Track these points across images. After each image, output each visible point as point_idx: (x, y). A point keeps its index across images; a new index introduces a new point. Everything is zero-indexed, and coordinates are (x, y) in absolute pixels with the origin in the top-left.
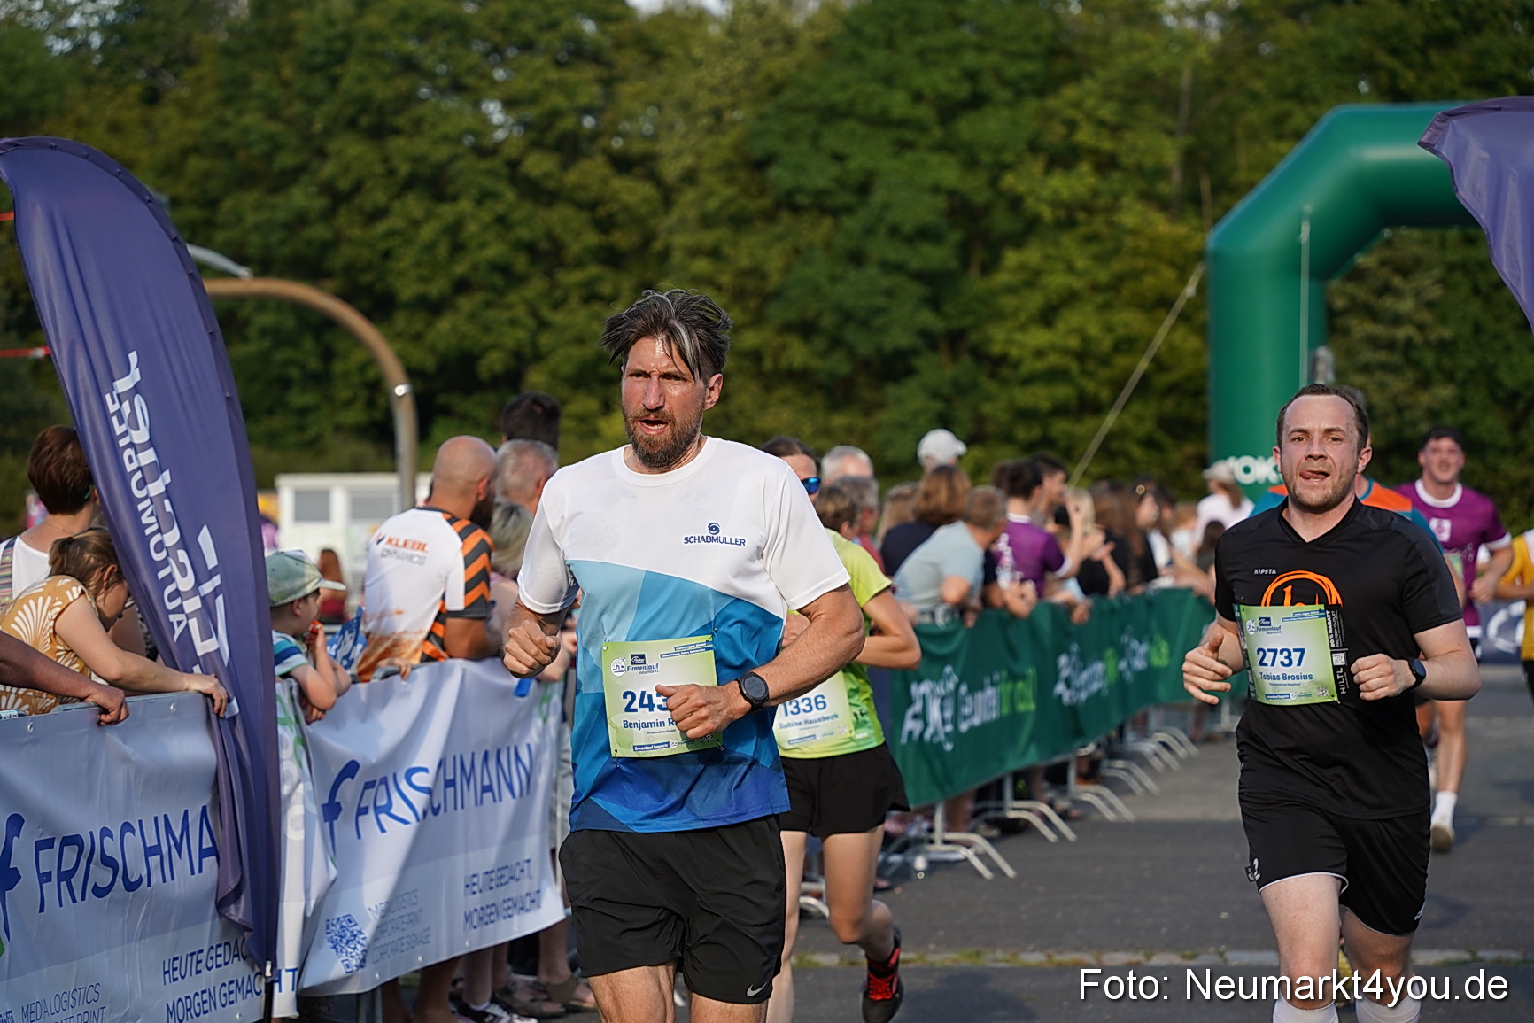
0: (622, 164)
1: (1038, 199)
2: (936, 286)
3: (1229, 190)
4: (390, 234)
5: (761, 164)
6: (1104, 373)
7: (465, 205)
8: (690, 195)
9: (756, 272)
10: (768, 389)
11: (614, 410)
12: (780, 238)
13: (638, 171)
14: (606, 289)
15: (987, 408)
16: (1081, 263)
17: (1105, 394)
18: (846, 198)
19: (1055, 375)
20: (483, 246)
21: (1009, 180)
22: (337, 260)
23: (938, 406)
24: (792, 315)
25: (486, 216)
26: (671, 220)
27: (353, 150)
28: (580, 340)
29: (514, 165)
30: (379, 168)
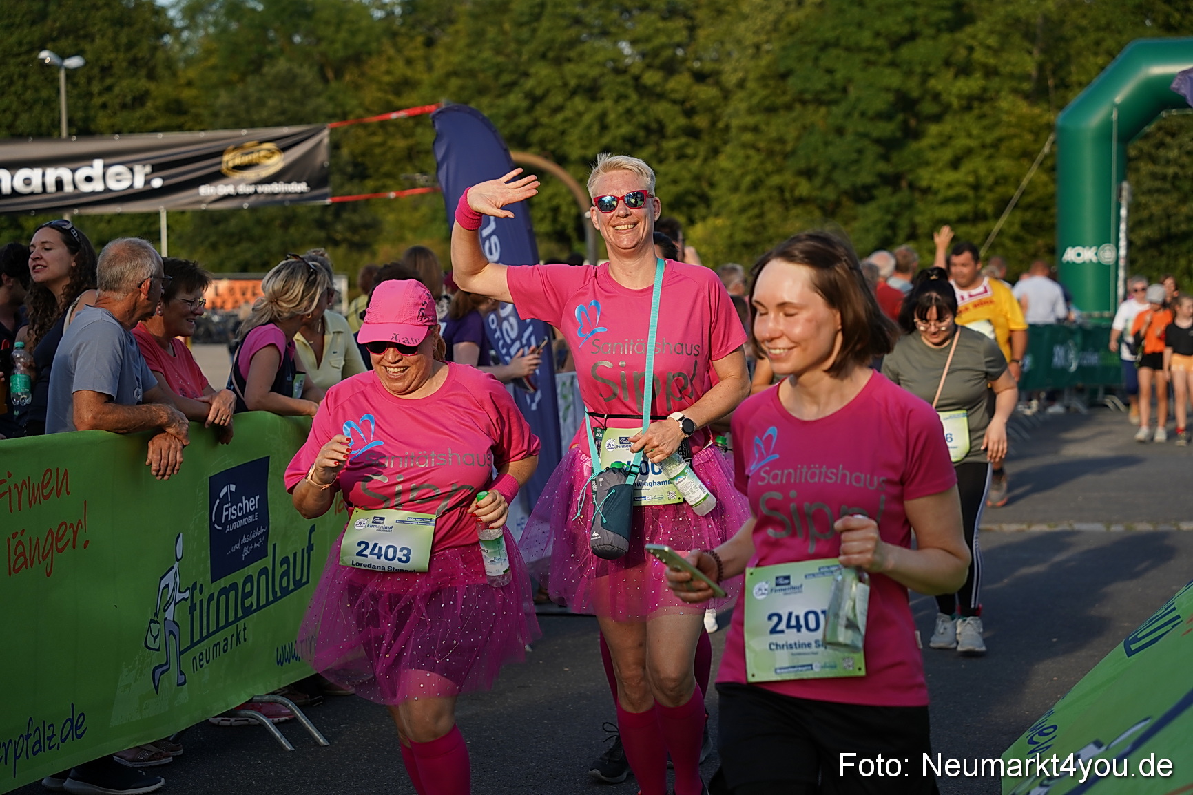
0: (700, 77)
1: (950, 94)
2: (889, 146)
3: (1064, 85)
4: (566, 120)
5: (784, 76)
6: (990, 196)
7: (608, 103)
8: (741, 94)
9: (781, 140)
10: (787, 209)
11: (696, 223)
12: (794, 120)
13: (710, 81)
14: (690, 151)
15: (918, 219)
16: (975, 132)
17: (990, 209)
18: (834, 96)
19: (958, 199)
20: (619, 126)
21: (932, 83)
22: (536, 136)
23: (889, 218)
24: (802, 164)
25: (620, 109)
26: (729, 110)
27: (543, 72)
28: (675, 182)
29: (637, 78)
30: (559, 83)
